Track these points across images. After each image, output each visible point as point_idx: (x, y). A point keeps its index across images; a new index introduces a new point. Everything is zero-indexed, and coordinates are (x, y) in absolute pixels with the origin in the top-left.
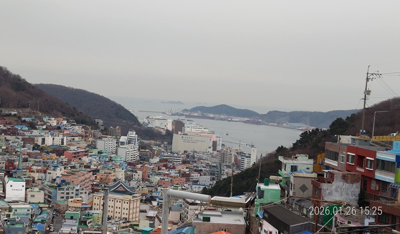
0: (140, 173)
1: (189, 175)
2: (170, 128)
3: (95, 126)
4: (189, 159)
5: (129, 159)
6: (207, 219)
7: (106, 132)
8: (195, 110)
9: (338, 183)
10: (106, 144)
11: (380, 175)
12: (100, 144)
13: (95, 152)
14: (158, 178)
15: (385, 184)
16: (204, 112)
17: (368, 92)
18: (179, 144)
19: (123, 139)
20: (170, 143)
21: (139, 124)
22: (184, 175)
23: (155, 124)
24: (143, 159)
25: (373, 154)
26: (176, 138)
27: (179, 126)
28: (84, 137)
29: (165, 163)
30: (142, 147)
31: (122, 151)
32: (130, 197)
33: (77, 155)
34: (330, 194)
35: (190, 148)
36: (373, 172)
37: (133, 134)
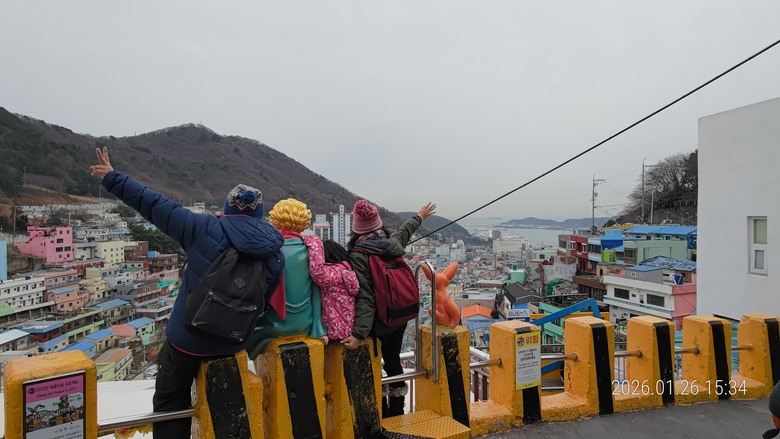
0: (466, 268)
1: (502, 269)
2: (491, 236)
3: (436, 238)
4: (504, 257)
5: (459, 259)
6: (466, 297)
7: (443, 241)
8: (510, 222)
9: (557, 264)
10: (442, 250)
11: (592, 257)
12: (438, 250)
13: (435, 255)
14: (479, 272)
15: (595, 263)
16: (516, 224)
17: (595, 195)
18: (498, 248)
19: (454, 245)
20: (491, 247)
21: (469, 235)
22: (498, 269)
23: (481, 234)
24: (469, 259)
25: (586, 240)
26: (496, 243)
27: (497, 234)
28: (427, 246)
29: (484, 261)
30: (468, 250)
31: (453, 254)
32: (455, 285)
33: (421, 258)
34: (552, 273)
35: (505, 249)
36: (586, 255)
37: (461, 242)
